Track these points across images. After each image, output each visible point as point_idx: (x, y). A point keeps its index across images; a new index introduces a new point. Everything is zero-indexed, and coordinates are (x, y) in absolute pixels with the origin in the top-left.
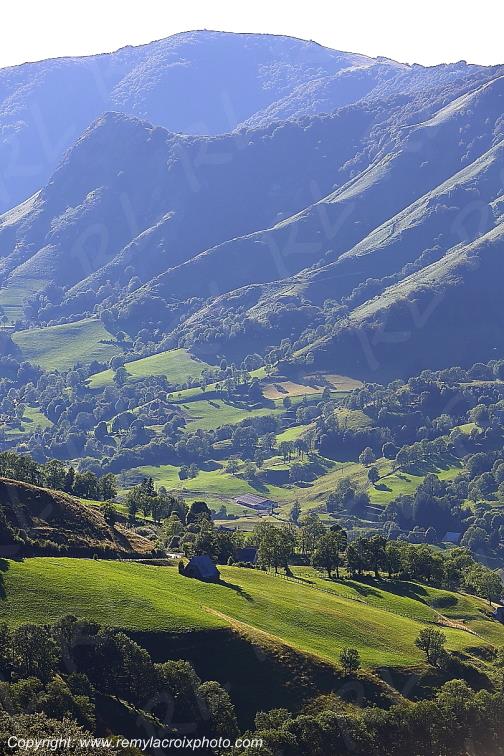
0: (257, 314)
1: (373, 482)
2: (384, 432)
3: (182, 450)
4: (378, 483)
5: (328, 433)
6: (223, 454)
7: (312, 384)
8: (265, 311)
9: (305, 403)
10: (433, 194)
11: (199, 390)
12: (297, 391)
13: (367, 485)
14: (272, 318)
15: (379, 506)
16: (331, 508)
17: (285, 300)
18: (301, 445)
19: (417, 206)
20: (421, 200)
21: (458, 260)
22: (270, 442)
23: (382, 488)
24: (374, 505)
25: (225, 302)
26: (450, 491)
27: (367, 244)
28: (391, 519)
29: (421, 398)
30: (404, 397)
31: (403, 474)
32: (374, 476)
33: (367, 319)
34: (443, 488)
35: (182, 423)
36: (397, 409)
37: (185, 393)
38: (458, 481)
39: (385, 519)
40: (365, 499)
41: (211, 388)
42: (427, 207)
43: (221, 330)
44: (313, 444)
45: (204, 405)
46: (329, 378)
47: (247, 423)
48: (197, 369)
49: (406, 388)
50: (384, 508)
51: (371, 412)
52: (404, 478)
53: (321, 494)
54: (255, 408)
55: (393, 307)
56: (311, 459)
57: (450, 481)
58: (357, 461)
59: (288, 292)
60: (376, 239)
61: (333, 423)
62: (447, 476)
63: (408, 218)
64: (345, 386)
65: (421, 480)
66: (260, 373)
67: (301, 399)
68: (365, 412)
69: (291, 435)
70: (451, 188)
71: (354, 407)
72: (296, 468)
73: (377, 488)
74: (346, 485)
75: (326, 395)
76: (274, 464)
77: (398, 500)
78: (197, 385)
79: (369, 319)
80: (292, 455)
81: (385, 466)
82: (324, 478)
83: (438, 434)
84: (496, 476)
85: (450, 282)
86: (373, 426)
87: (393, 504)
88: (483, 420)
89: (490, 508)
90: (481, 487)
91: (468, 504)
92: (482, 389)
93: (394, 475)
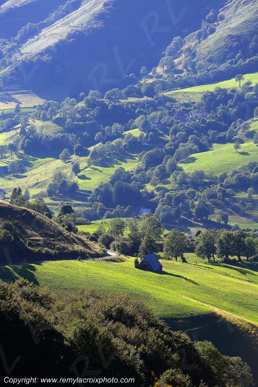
1: (76, 173)
2: (71, 137)
4: (80, 174)
5: (30, 139)
13: (71, 177)
15: (85, 191)
16: (50, 193)
18: (12, 148)
23: (83, 177)
24: (82, 191)
26: (135, 179)
28: (96, 200)
29: (94, 112)
30: (82, 112)
31: (96, 167)
32: (76, 169)
34: (128, 177)
36: (78, 120)
38: (138, 171)
40: (75, 186)
44: (20, 146)
49: (82, 104)
50: (90, 192)
51: (59, 122)
52: (97, 169)
53: (37, 184)
56: (19, 157)
57: (132, 172)
58: (59, 158)
61: (32, 131)
62: (130, 166)
65: (111, 171)
68: (55, 122)
71: (45, 119)
73: (80, 177)
74: (59, 176)
75: (17, 110)
77: (101, 186)
79: (41, 54)
80: (6, 155)
81: (83, 162)
82: (34, 172)
83: (114, 138)
84: (167, 168)
85: (95, 26)
86: (62, 132)
87: (97, 190)
88: (145, 127)
89: (168, 191)
90: (157, 176)
91: (149, 188)
92: (137, 104)
93: (89, 169)
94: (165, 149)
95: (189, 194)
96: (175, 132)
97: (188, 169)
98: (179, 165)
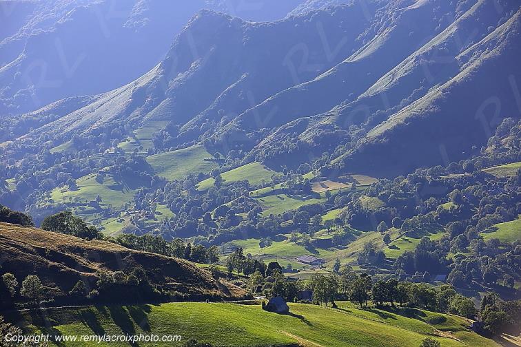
0: (306, 137)
1: (387, 243)
2: (392, 210)
3: (261, 228)
5: (356, 213)
6: (288, 230)
7: (343, 181)
8: (311, 134)
9: (341, 194)
10: (417, 53)
11: (270, 189)
12: (334, 187)
13: (383, 246)
14: (316, 139)
15: (392, 259)
16: (360, 263)
17: (324, 127)
18: (339, 222)
19: (408, 61)
20: (411, 57)
21: (437, 95)
22: (318, 221)
23: (393, 247)
24: (388, 259)
25: (284, 130)
26: (438, 247)
27: (376, 87)
28: (400, 267)
29: (416, 188)
30: (404, 187)
31: (407, 238)
32: (387, 240)
33: (378, 137)
34: (433, 246)
35: (260, 210)
36: (401, 195)
37: (261, 191)
38: (442, 241)
39: (396, 268)
40: (382, 255)
41: (278, 187)
42: (415, 61)
43: (283, 149)
44: (346, 221)
45: (273, 198)
46: (355, 177)
47: (302, 208)
48: (267, 175)
49: (406, 181)
50: (395, 260)
51: (383, 198)
52: (408, 240)
53: (353, 254)
54: (306, 199)
55: (395, 128)
56: (345, 230)
57: (438, 241)
58: (376, 231)
59: (325, 122)
60: (381, 85)
61: (359, 206)
62: (436, 237)
63: (401, 70)
64: (366, 181)
65: (419, 241)
66: (309, 176)
67: (337, 191)
68: (380, 198)
69: (331, 215)
70: (430, 48)
71: (372, 195)
72: (336, 237)
73: (390, 248)
74: (370, 247)
75: (354, 188)
76: (322, 235)
77: (404, 255)
78: (268, 185)
79: (380, 137)
80: (333, 229)
81: (394, 233)
82: (354, 243)
83: (428, 210)
84: (468, 236)
85: (432, 110)
86: (385, 207)
87: (401, 258)
88: (458, 200)
89: (465, 257)
90: (458, 244)
91: (450, 255)
92: (456, 180)
93: (400, 239)
94: (472, 220)
95: (483, 260)
96: (484, 204)
97: (487, 237)
98: (481, 234)
